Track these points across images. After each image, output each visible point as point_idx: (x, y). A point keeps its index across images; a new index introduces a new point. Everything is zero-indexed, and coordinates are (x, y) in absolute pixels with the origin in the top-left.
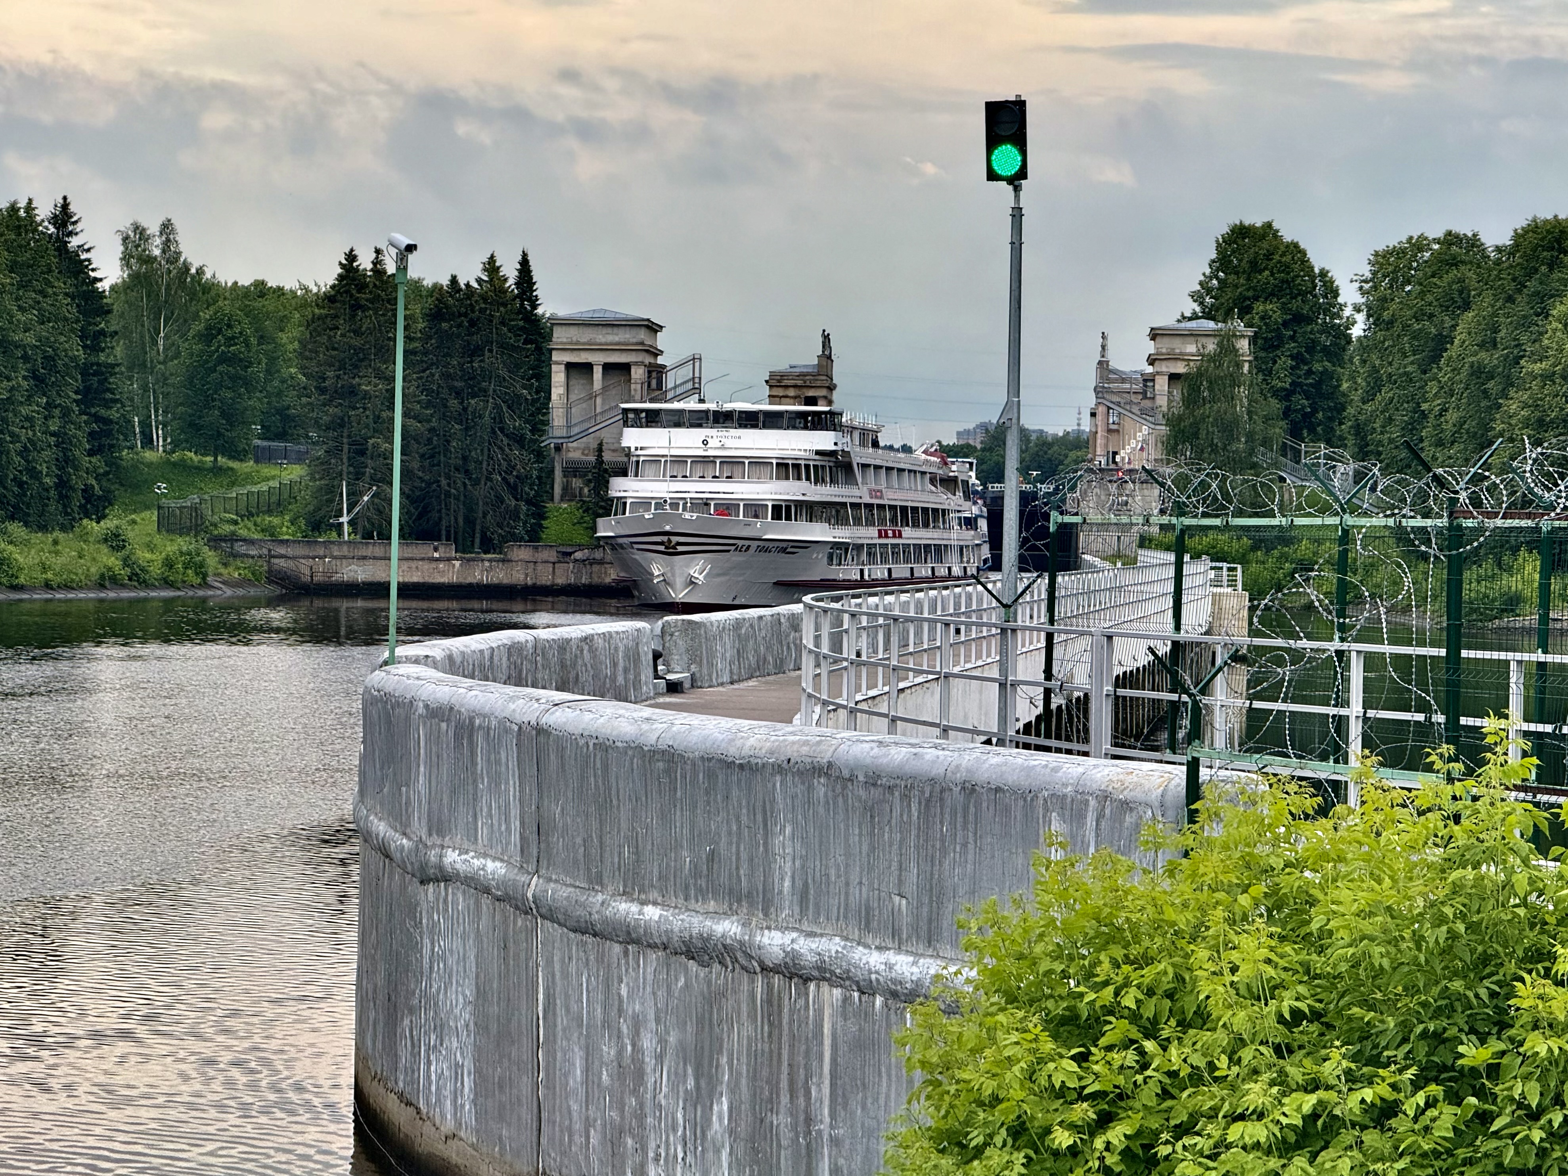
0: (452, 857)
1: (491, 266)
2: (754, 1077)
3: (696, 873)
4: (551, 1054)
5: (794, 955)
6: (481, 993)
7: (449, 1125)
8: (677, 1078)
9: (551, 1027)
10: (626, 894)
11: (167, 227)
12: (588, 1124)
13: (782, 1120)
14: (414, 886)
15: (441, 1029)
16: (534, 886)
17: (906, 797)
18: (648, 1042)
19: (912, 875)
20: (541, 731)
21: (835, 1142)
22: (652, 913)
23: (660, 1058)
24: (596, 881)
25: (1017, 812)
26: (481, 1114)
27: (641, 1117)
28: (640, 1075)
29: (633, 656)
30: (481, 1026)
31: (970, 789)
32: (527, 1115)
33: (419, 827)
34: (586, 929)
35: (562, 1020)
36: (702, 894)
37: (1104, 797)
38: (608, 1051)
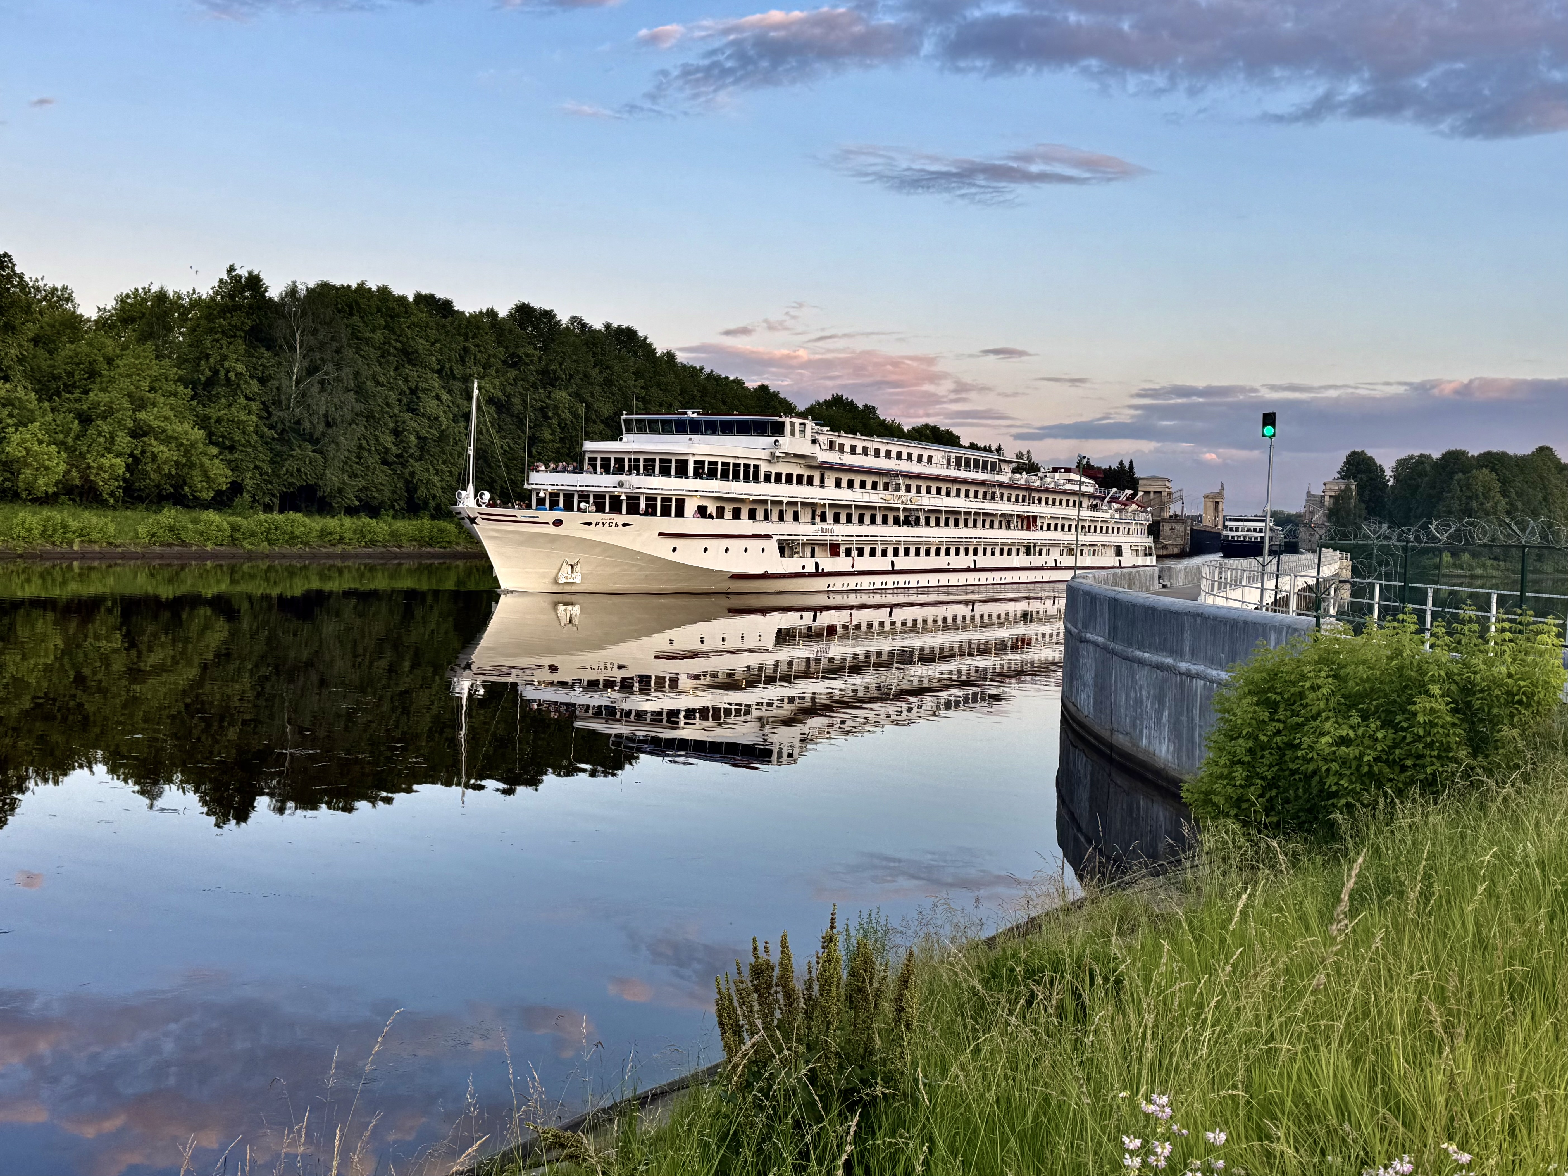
0: (1089, 635)
1: (1121, 463)
2: (1176, 706)
3: (1160, 644)
4: (1116, 695)
5: (1189, 670)
6: (1096, 675)
7: (1086, 713)
8: (1153, 704)
9: (1116, 687)
10: (1139, 649)
11: (1028, 452)
12: (1126, 716)
13: (1184, 719)
14: (1078, 643)
15: (1084, 685)
16: (1112, 645)
17: (1225, 624)
18: (1144, 693)
19: (1227, 648)
20: (1115, 600)
21: (1200, 726)
22: (1146, 655)
23: (1148, 698)
24: (1130, 645)
25: (1261, 630)
26: (1095, 710)
27: (1141, 714)
28: (1142, 702)
29: (1152, 577)
30: (1096, 685)
31: (1246, 623)
32: (1109, 713)
33: (1080, 626)
34: (1127, 659)
35: (1119, 685)
36: (1162, 650)
37: (1289, 627)
38: (1132, 695)
